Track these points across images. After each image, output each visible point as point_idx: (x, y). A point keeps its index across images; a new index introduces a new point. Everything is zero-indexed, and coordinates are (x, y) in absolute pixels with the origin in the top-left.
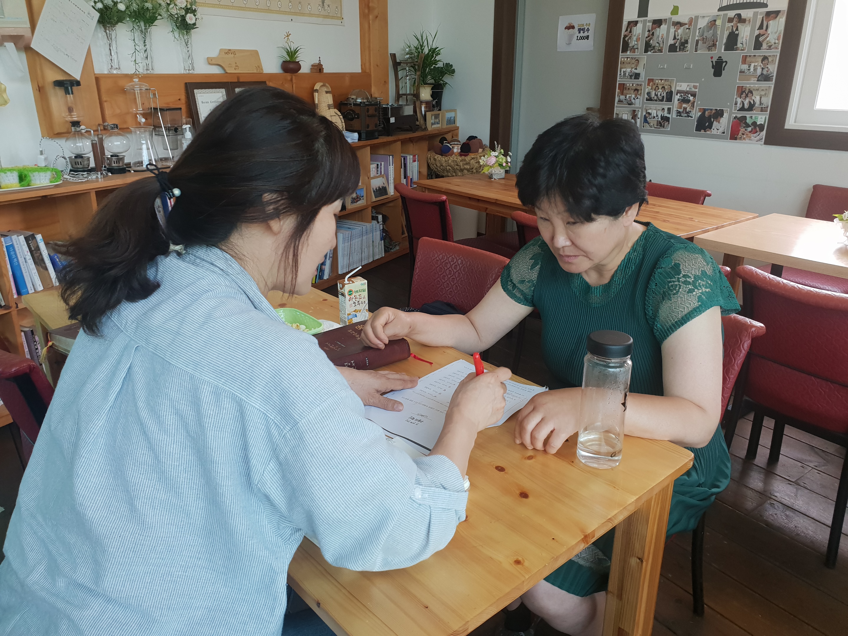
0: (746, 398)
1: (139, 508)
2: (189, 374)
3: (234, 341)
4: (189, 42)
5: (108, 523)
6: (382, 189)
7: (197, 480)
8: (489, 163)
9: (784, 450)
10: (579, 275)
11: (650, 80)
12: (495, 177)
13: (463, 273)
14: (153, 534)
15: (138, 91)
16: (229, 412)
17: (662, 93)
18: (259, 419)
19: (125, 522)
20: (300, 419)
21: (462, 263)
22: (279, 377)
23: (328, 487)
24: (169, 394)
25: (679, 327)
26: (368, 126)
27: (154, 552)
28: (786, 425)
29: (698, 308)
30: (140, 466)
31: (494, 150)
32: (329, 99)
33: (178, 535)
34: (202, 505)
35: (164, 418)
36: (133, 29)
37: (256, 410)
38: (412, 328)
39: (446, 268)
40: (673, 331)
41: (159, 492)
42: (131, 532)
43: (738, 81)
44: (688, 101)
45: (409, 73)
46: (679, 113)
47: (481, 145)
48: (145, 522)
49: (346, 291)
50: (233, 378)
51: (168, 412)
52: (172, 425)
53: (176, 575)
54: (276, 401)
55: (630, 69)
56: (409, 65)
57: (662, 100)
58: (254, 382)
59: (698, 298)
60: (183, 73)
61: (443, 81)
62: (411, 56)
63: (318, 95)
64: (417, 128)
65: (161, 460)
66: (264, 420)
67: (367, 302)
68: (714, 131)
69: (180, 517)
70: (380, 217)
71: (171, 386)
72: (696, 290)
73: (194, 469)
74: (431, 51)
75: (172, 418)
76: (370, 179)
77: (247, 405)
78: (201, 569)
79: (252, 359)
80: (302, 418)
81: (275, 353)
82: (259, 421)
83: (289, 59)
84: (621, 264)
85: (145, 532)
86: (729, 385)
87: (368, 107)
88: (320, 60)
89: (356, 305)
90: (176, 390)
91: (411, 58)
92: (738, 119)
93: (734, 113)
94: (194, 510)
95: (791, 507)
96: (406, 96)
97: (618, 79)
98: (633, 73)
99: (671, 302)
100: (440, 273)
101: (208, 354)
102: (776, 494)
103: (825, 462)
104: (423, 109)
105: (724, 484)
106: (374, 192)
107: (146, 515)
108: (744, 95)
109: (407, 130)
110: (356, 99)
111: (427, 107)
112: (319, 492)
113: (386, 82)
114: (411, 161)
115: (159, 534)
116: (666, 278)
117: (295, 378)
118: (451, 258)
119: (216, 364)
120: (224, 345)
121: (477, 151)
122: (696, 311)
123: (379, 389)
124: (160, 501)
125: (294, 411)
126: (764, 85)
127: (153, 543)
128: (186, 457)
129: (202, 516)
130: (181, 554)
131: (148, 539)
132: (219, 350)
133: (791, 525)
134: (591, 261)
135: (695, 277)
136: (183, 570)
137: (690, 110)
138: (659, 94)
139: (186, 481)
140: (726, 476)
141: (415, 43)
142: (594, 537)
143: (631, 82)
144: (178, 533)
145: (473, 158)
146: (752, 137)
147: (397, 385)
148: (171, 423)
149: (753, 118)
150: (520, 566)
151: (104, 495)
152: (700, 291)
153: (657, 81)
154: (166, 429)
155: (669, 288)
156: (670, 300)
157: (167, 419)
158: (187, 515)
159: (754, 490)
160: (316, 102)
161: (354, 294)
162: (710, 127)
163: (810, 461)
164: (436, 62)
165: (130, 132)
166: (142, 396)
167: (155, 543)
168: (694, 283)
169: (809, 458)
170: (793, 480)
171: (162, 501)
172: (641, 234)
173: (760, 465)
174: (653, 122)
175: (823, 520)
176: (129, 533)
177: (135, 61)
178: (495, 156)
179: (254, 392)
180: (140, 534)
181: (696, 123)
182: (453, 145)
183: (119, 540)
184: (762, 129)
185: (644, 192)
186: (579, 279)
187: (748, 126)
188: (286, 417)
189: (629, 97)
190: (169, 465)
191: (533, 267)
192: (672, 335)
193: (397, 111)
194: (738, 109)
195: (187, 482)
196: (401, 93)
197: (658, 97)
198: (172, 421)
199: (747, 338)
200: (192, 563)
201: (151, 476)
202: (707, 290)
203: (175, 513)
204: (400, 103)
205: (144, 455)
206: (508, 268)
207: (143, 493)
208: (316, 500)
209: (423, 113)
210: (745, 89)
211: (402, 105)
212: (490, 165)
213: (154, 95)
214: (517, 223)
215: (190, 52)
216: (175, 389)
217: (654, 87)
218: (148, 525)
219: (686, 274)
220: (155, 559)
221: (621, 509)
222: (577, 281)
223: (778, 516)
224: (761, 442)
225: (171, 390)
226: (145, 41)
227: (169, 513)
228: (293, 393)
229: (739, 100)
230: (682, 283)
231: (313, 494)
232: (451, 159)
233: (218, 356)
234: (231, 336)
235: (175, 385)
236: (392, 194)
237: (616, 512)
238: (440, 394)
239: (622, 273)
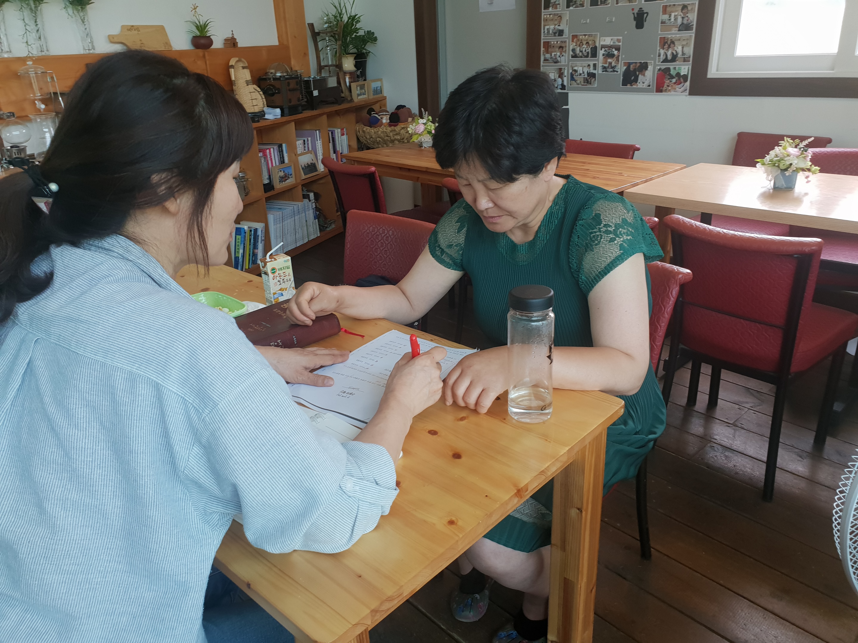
0: (681, 346)
1: (49, 510)
2: (100, 362)
3: (145, 323)
4: (86, 19)
5: (16, 528)
6: (311, 165)
7: (112, 476)
8: (417, 131)
9: (722, 394)
10: (504, 234)
11: (574, 37)
12: (425, 145)
13: (395, 244)
14: (66, 537)
15: (34, 75)
16: (145, 399)
17: (587, 49)
18: (178, 403)
19: (34, 526)
20: (220, 401)
21: (393, 234)
22: (195, 358)
23: (253, 471)
24: (78, 385)
25: (603, 277)
26: (290, 101)
27: (68, 556)
28: (722, 370)
29: (620, 256)
30: (49, 465)
31: (422, 118)
32: (246, 75)
33: (93, 537)
34: (119, 504)
35: (74, 411)
36: (21, 8)
37: (174, 394)
38: (340, 302)
39: (377, 241)
40: (598, 282)
41: (71, 492)
42: (41, 536)
43: (659, 32)
44: (612, 56)
45: (330, 43)
46: (605, 69)
47: (410, 114)
48: (55, 525)
49: (268, 269)
50: (148, 362)
51: (77, 404)
52: (83, 418)
53: (95, 582)
54: (193, 383)
55: (553, 26)
56: (328, 34)
57: (587, 56)
58: (169, 364)
59: (620, 247)
60: (82, 53)
61: (365, 49)
62: (330, 25)
63: (234, 72)
64: (343, 100)
65: (72, 457)
66: (183, 404)
67: (292, 279)
68: (640, 85)
69: (95, 518)
70: (312, 195)
71: (80, 378)
72: (617, 239)
73: (109, 464)
74: (350, 19)
75: (82, 411)
76: (297, 155)
77: (163, 389)
78: (122, 573)
79: (165, 341)
80: (222, 399)
81: (189, 332)
82: (177, 406)
83: (199, 34)
84: (544, 219)
85: (56, 536)
86: (660, 333)
87: (288, 81)
88: (233, 34)
89: (281, 283)
90: (86, 381)
91: (330, 26)
92: (663, 70)
93: (658, 65)
94: (110, 510)
95: (730, 447)
96: (328, 68)
97: (542, 38)
98: (557, 30)
99: (593, 253)
100: (372, 246)
101: (118, 339)
102: (715, 437)
103: (760, 402)
104: (347, 80)
105: (660, 430)
106: (303, 169)
107: (56, 517)
108: (666, 46)
109: (333, 103)
110: (276, 73)
111: (351, 78)
112: (243, 476)
113: (306, 54)
114: (340, 135)
115: (73, 537)
116: (588, 230)
117: (212, 359)
118: (381, 229)
119: (128, 349)
120: (135, 328)
121: (407, 121)
122: (619, 260)
123: (308, 366)
124: (72, 502)
125: (213, 392)
126: (685, 34)
127: (66, 547)
128: (99, 451)
129: (120, 515)
130: (99, 558)
131: (60, 542)
132: (130, 334)
133: (730, 465)
134: (515, 219)
135: (615, 226)
136: (102, 576)
137: (615, 65)
138: (584, 50)
139: (100, 477)
140: (662, 422)
141: (333, 11)
142: (527, 490)
143: (555, 39)
144: (94, 535)
145: (403, 128)
146: (677, 89)
147: (326, 361)
148: (82, 416)
149: (677, 69)
150: (453, 526)
151: (10, 500)
152: (622, 239)
153: (581, 37)
154: (77, 423)
155: (591, 239)
156: (593, 251)
157: (77, 412)
158: (103, 515)
159: (696, 435)
160: (233, 78)
161: (278, 272)
162: (636, 80)
163: (747, 403)
164: (356, 30)
165: (30, 120)
166: (47, 390)
167: (68, 547)
168: (615, 232)
169: (745, 400)
170: (731, 422)
171: (74, 502)
172: (561, 187)
173: (700, 411)
174: (580, 79)
175: (759, 457)
176: (39, 538)
177: (27, 42)
178: (423, 123)
179: (170, 375)
180: (51, 538)
181: (622, 78)
182: (381, 116)
183: (28, 546)
184: (685, 81)
185: (561, 145)
186: (505, 238)
187: (672, 77)
188: (205, 400)
189: (554, 55)
190: (81, 461)
191: (459, 230)
192: (597, 285)
193: (320, 83)
194: (661, 60)
195: (101, 479)
196: (322, 64)
197: (583, 54)
198: (82, 414)
199: (675, 286)
200: (112, 567)
201: (61, 476)
202: (629, 238)
203: (89, 514)
204: (323, 75)
205: (53, 454)
206: (435, 233)
207: (52, 494)
208: (241, 484)
209: (348, 84)
210: (668, 39)
211: (325, 77)
212: (419, 133)
213: (52, 78)
214: (448, 190)
215: (88, 29)
216: (84, 380)
217: (578, 43)
218: (59, 528)
219: (607, 223)
220: (70, 565)
221: (553, 460)
222: (503, 241)
223: (717, 458)
224: (699, 389)
225: (79, 381)
226: (36, 20)
227: (83, 514)
228: (211, 374)
229: (662, 52)
230: (603, 233)
231: (237, 478)
232: (380, 130)
233: (129, 340)
234: (140, 319)
235: (84, 376)
236: (322, 170)
237: (549, 464)
238: (372, 365)
239: (545, 228)
